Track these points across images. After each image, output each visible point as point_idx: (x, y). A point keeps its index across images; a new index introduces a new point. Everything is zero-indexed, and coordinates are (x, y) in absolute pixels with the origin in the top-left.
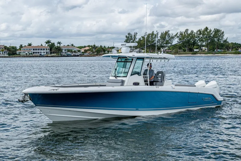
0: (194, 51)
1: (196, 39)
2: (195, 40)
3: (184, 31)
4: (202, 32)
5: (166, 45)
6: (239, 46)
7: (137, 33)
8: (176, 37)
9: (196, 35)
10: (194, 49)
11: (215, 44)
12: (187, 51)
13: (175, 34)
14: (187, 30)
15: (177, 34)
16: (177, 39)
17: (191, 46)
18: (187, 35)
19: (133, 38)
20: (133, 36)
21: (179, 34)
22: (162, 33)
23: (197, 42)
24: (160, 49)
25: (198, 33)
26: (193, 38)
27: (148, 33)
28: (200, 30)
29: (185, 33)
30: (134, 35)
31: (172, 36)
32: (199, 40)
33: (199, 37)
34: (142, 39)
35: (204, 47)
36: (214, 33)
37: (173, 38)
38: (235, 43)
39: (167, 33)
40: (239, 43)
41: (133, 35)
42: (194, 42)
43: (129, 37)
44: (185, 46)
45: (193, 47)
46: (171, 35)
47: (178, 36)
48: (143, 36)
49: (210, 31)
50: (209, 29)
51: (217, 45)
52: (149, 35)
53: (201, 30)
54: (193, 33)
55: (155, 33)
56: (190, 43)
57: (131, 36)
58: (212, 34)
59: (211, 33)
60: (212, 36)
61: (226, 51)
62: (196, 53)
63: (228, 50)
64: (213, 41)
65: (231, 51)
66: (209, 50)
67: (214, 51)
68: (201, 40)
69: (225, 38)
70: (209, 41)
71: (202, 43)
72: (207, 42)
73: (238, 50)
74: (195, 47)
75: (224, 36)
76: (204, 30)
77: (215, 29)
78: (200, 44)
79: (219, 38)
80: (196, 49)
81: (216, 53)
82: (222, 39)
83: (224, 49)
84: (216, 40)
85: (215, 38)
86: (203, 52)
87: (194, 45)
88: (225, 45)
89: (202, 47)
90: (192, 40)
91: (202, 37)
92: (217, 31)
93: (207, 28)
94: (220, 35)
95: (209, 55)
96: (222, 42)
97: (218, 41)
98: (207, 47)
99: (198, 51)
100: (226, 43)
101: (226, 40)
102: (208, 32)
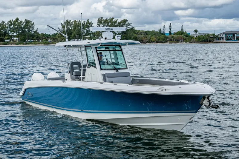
0: (5, 41)
2: (6, 30)
4: (13, 23)
6: (49, 36)
9: (7, 25)
10: (5, 40)
11: (26, 35)
17: (2, 37)
23: (8, 32)
25: (9, 24)
26: (4, 29)
28: (11, 20)
32: (10, 30)
33: (10, 27)
35: (15, 37)
36: (25, 23)
38: (45, 34)
40: (49, 34)
42: (5, 32)
45: (4, 37)
49: (21, 22)
50: (19, 19)
51: (28, 36)
53: (12, 20)
54: (4, 24)
56: (1, 32)
58: (23, 24)
59: (22, 24)
60: (23, 26)
61: (37, 41)
62: (7, 43)
63: (38, 40)
64: (24, 32)
65: (42, 41)
66: (20, 40)
67: (25, 41)
68: (12, 31)
69: (35, 29)
70: (20, 32)
71: (13, 34)
72: (18, 33)
73: (48, 40)
74: (6, 37)
75: (35, 27)
76: (15, 20)
77: (25, 20)
78: (11, 34)
79: (30, 29)
80: (7, 39)
81: (27, 44)
82: (33, 30)
83: (35, 40)
84: (27, 30)
85: (26, 29)
86: (14, 42)
87: (5, 36)
88: (36, 35)
89: (13, 37)
90: (3, 31)
91: (12, 28)
92: (28, 22)
93: (17, 19)
94: (31, 26)
95: (20, 45)
96: (33, 33)
97: (29, 31)
98: (18, 37)
99: (9, 42)
100: (36, 34)
101: (37, 31)
102: (18, 23)
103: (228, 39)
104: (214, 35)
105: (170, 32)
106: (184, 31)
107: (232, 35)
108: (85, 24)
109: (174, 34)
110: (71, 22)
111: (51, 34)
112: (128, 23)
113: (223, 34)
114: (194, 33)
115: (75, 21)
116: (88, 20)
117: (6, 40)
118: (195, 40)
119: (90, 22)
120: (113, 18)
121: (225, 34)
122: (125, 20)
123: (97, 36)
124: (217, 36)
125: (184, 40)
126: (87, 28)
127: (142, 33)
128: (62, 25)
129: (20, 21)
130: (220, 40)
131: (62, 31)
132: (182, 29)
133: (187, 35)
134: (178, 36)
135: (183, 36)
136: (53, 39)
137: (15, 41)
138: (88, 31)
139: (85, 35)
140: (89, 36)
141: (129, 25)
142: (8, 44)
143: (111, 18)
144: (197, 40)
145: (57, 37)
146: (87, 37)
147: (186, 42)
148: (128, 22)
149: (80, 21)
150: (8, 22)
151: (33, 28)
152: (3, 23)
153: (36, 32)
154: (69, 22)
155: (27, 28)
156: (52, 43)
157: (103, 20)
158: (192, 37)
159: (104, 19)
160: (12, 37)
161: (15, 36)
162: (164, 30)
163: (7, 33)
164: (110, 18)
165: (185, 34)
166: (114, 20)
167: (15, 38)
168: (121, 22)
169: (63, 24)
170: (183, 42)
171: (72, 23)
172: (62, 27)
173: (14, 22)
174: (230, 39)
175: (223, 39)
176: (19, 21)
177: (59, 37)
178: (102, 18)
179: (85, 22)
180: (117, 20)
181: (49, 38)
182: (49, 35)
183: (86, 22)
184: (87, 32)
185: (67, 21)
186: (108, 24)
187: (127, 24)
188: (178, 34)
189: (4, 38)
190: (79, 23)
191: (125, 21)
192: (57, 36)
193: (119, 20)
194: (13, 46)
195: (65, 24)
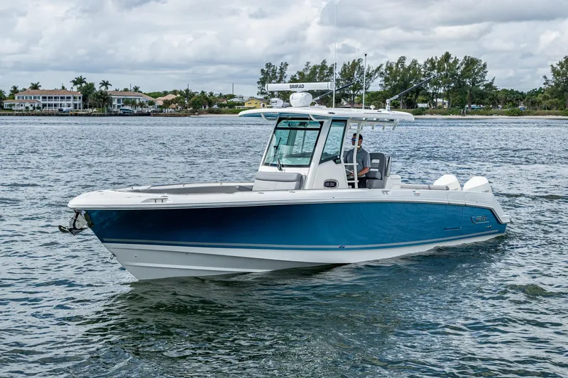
0: (417, 107)
1: (423, 79)
3: (396, 62)
4: (436, 64)
5: (354, 92)
6: (520, 96)
7: (287, 65)
8: (377, 74)
9: (422, 70)
10: (417, 103)
11: (466, 93)
12: (401, 106)
13: (375, 68)
14: (402, 60)
15: (380, 67)
16: (380, 79)
17: (412, 96)
18: (401, 70)
19: (277, 75)
20: (278, 71)
21: (384, 67)
22: (345, 65)
23: (426, 86)
24: (340, 101)
25: (428, 66)
26: (417, 79)
27: (312, 65)
28: (432, 59)
29: (397, 65)
30: (281, 69)
31: (368, 73)
33: (429, 74)
34: (298, 79)
35: (440, 98)
36: (464, 66)
37: (369, 76)
38: (512, 90)
39: (355, 65)
40: (520, 91)
41: (279, 68)
42: (419, 85)
43: (267, 74)
45: (416, 97)
46: (365, 70)
47: (382, 73)
48: (301, 70)
49: (456, 62)
50: (452, 56)
51: (471, 95)
52: (315, 68)
53: (434, 58)
54: (417, 66)
55: (329, 65)
57: (273, 70)
58: (459, 68)
59: (457, 66)
60: (459, 72)
61: (492, 108)
62: (422, 112)
63: (495, 105)
64: (461, 85)
65: (503, 108)
66: (452, 105)
67: (463, 107)
68: (435, 83)
69: (488, 78)
70: (453, 85)
71: (436, 90)
72: (448, 87)
73: (518, 106)
74: (420, 98)
75: (487, 74)
76: (442, 59)
77: (465, 57)
78: (431, 91)
79: (475, 79)
80: (423, 102)
81: (468, 113)
82: (482, 81)
83: (487, 104)
84: (468, 82)
85: (467, 77)
86: (439, 110)
87: (418, 94)
88: (490, 95)
89: (437, 98)
90: (415, 83)
91: (435, 76)
92: (471, 62)
93: (447, 56)
94: (478, 73)
95: (452, 116)
96: (482, 88)
97: (473, 84)
98: (448, 98)
99: (427, 108)
100: (491, 90)
101: (492, 83)
102: (449, 65)
111: (525, 92)
117: (420, 105)
128: (554, 70)
129: (453, 60)
131: (553, 84)
136: (530, 103)
137: (440, 107)
142: (424, 114)
145: (539, 98)
150: (425, 63)
151: (484, 77)
152: (415, 65)
153: (490, 86)
156: (528, 114)
160: (433, 98)
161: (440, 96)
163: (423, 89)
167: (439, 100)
169: (555, 66)
172: (554, 75)
173: (439, 62)
176: (451, 61)
177: (546, 98)
181: (522, 101)
182: (522, 94)
189: (415, 100)
192: (540, 95)
194: (436, 119)
195: (562, 68)
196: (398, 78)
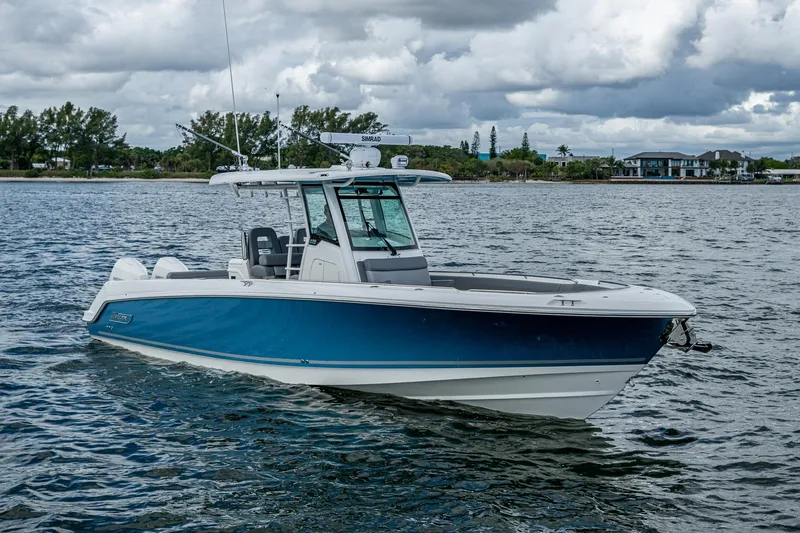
0: (32, 167)
1: (39, 134)
2: (37, 137)
3: (5, 112)
4: (55, 116)
6: (156, 156)
9: (39, 122)
10: (31, 163)
11: (92, 151)
12: (12, 167)
14: (12, 110)
17: (25, 155)
18: (12, 122)
23: (43, 142)
25: (46, 118)
26: (32, 133)
28: (50, 110)
29: (6, 116)
32: (46, 137)
33: (46, 128)
35: (60, 157)
36: (89, 119)
38: (147, 149)
40: (156, 150)
42: (34, 141)
44: (9, 153)
45: (31, 156)
49: (79, 114)
50: (74, 107)
51: (98, 154)
53: (52, 109)
54: (32, 118)
56: (22, 142)
58: (83, 121)
59: (82, 119)
60: (83, 127)
61: (123, 169)
62: (38, 173)
63: (127, 166)
64: (85, 142)
65: (136, 169)
66: (75, 166)
67: (89, 168)
68: (54, 138)
69: (119, 134)
70: (76, 141)
71: (55, 147)
72: (71, 144)
73: (153, 167)
74: (36, 156)
75: (117, 129)
76: (62, 110)
77: (91, 109)
78: (49, 148)
79: (103, 134)
80: (40, 161)
81: (94, 175)
82: (111, 137)
83: (117, 164)
84: (94, 138)
85: (93, 133)
86: (59, 171)
87: (33, 152)
88: (120, 153)
89: (56, 157)
90: (29, 138)
91: (55, 130)
92: (98, 115)
93: (69, 107)
94: (106, 127)
95: (75, 179)
96: (111, 146)
97: (101, 141)
98: (70, 157)
99: (45, 169)
100: (121, 149)
101: (123, 140)
102: (72, 118)
103: (650, 174)
104: (611, 160)
105: (493, 149)
106: (531, 149)
107: (660, 163)
108: (259, 124)
109: (503, 157)
110: (220, 116)
111: (162, 151)
112: (378, 124)
113: (635, 158)
114: (557, 154)
115: (232, 114)
116: (268, 112)
117: (36, 165)
118: (560, 173)
119: (271, 118)
120: (336, 109)
121: (642, 159)
122: (369, 114)
123: (292, 157)
124: (620, 164)
125: (531, 174)
126: (262, 134)
127: (415, 151)
128: (194, 126)
129: (76, 112)
130: (628, 174)
131: (194, 142)
132: (525, 144)
133: (539, 161)
134: (514, 161)
135: (527, 162)
136: (167, 164)
137: (60, 168)
138: (264, 144)
139: (257, 155)
140: (270, 158)
141: (379, 130)
142: (41, 176)
143: (331, 109)
144: (565, 174)
145: (179, 157)
146: (262, 159)
147: (536, 178)
148: (378, 120)
149: (243, 115)
150: (42, 115)
151: (113, 132)
152: (29, 116)
153: (120, 143)
154: (214, 118)
155: (96, 133)
156: (166, 176)
157: (308, 115)
158: (551, 166)
159: (312, 112)
160: (52, 157)
161: (60, 154)
162: (475, 145)
163: (39, 145)
164: (328, 109)
165: (534, 158)
166: (338, 114)
167: (60, 160)
168: (358, 121)
169: (196, 122)
170: (528, 178)
171: (222, 120)
172: (194, 132)
173: (59, 114)
174: (656, 174)
175: (635, 172)
176: (74, 113)
177: (185, 158)
178: (305, 108)
179: (257, 117)
180: (346, 115)
181: (158, 161)
182: (158, 153)
183: (260, 119)
184: (263, 146)
185: (208, 113)
186: (323, 125)
187: (374, 127)
188: (513, 158)
189: (29, 159)
190: (241, 120)
191: (370, 117)
192: (179, 154)
193: (354, 115)
194: (55, 182)
195: (203, 124)
196: (8, 132)
